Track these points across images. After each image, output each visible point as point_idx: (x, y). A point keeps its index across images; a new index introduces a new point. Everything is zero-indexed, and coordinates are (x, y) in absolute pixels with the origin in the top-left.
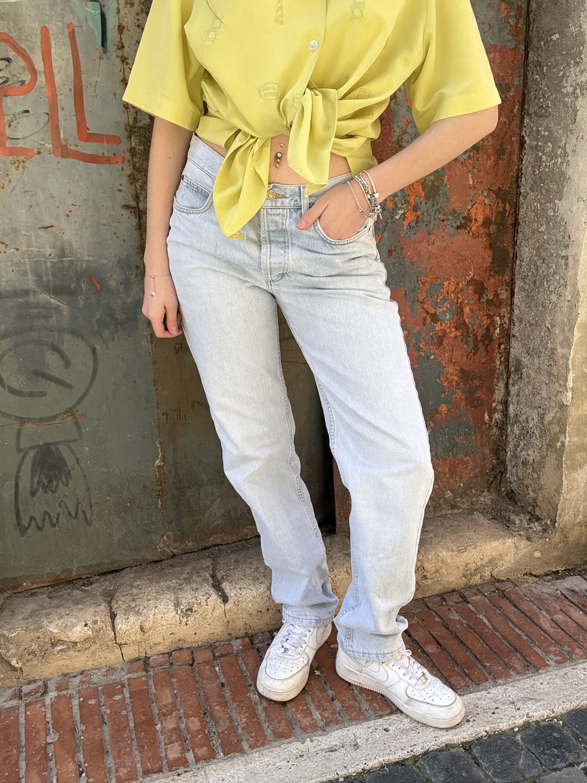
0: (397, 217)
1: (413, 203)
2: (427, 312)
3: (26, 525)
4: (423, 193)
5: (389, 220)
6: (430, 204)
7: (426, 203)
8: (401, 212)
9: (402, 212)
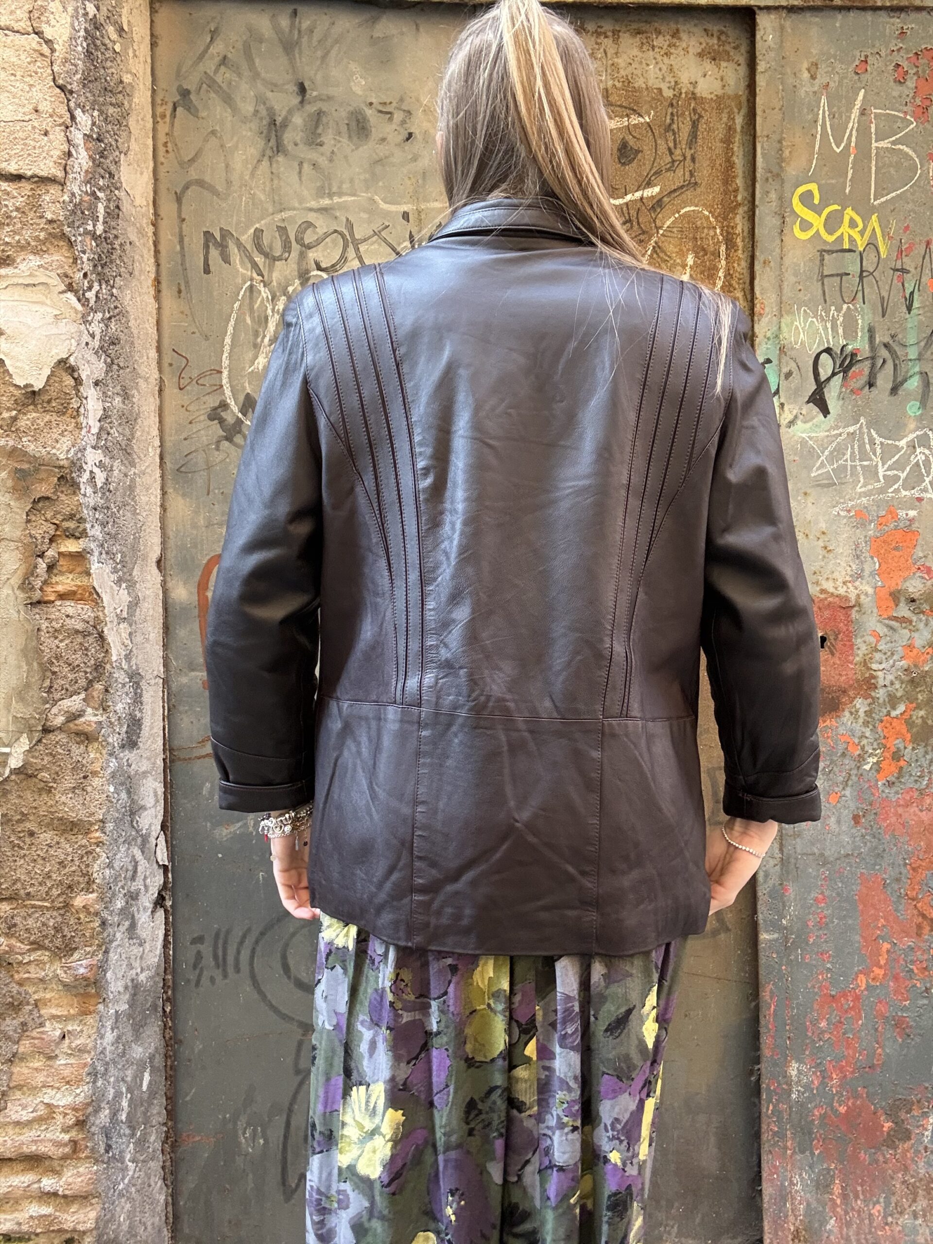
0: (867, 767)
1: (894, 749)
2: (924, 916)
3: (293, 1185)
4: (909, 735)
5: (854, 772)
6: (920, 751)
7: (914, 749)
8: (872, 760)
9: (875, 760)
